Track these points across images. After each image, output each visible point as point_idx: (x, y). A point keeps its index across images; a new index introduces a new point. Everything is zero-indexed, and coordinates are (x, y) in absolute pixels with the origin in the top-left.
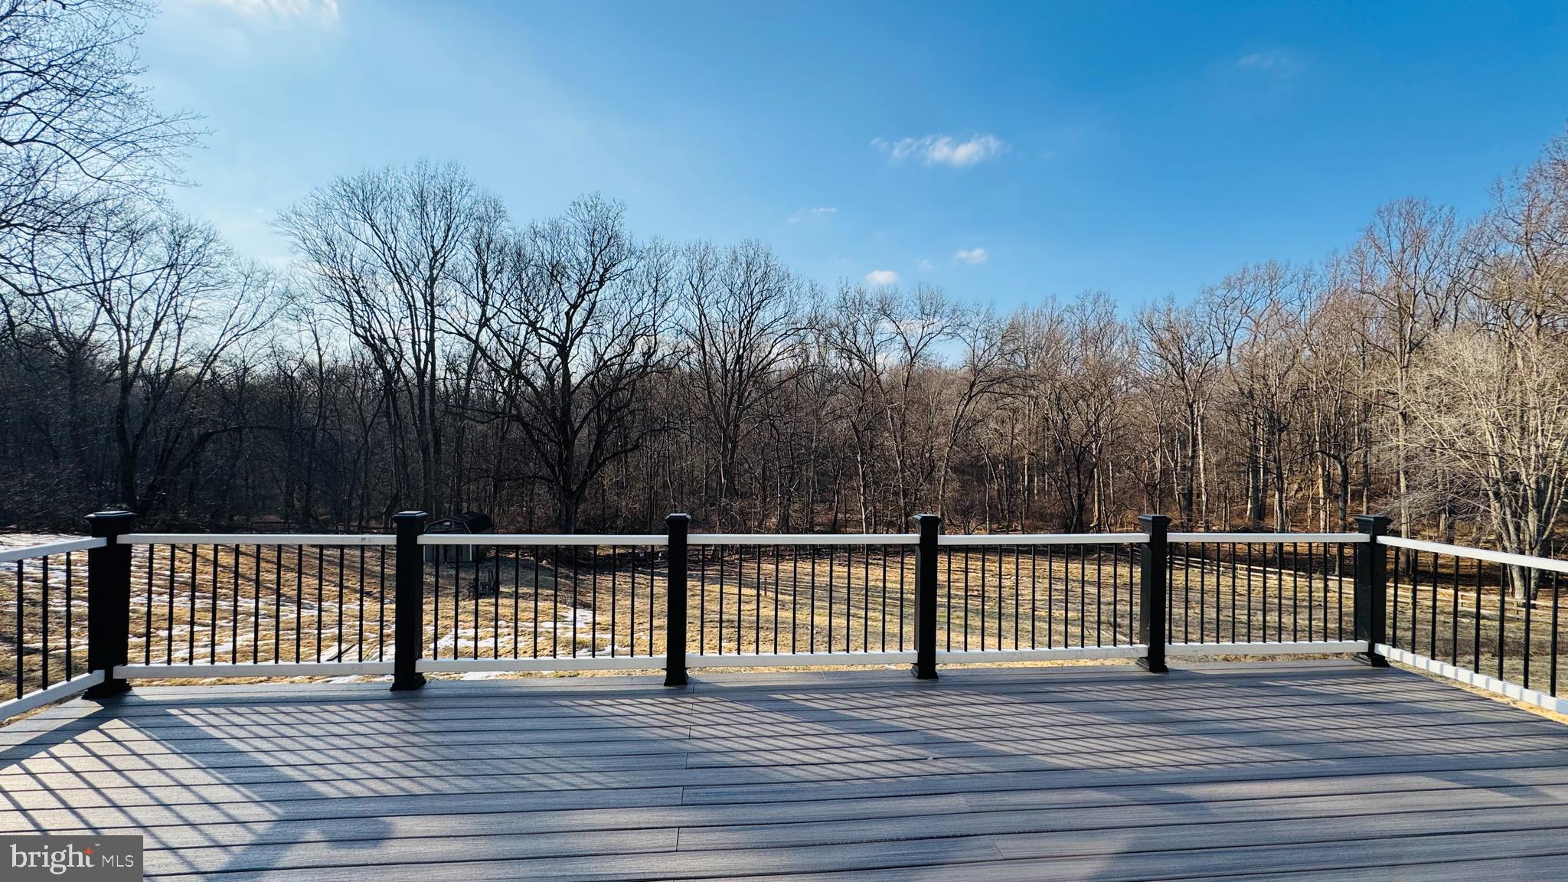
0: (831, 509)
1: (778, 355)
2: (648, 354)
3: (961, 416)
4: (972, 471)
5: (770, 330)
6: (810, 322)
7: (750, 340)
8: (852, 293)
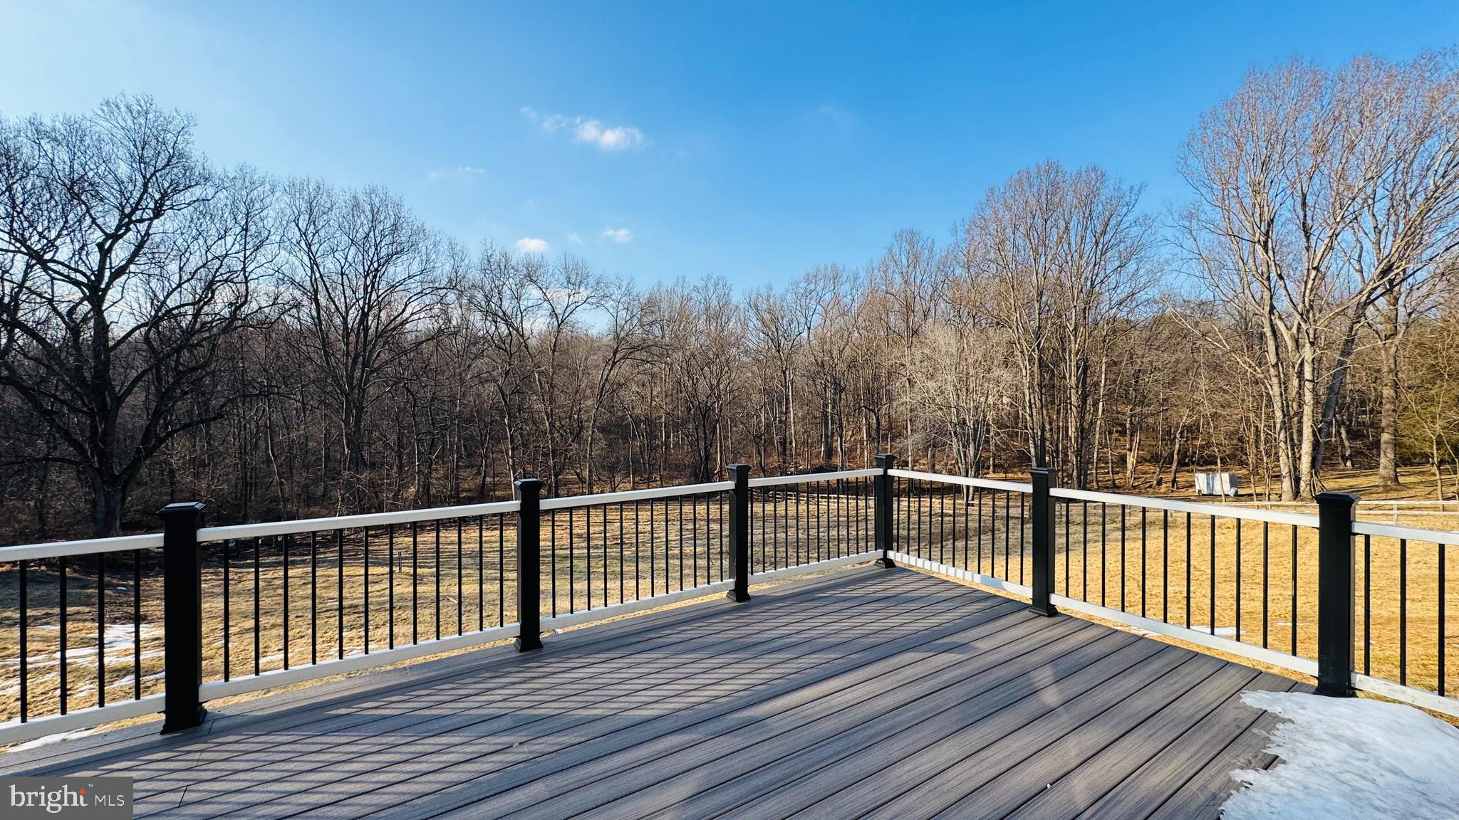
0: (479, 473)
1: (412, 314)
2: (236, 307)
3: (606, 380)
4: (617, 430)
5: (402, 287)
6: (450, 281)
7: (378, 297)
8: (496, 257)
